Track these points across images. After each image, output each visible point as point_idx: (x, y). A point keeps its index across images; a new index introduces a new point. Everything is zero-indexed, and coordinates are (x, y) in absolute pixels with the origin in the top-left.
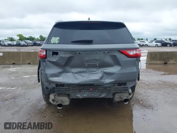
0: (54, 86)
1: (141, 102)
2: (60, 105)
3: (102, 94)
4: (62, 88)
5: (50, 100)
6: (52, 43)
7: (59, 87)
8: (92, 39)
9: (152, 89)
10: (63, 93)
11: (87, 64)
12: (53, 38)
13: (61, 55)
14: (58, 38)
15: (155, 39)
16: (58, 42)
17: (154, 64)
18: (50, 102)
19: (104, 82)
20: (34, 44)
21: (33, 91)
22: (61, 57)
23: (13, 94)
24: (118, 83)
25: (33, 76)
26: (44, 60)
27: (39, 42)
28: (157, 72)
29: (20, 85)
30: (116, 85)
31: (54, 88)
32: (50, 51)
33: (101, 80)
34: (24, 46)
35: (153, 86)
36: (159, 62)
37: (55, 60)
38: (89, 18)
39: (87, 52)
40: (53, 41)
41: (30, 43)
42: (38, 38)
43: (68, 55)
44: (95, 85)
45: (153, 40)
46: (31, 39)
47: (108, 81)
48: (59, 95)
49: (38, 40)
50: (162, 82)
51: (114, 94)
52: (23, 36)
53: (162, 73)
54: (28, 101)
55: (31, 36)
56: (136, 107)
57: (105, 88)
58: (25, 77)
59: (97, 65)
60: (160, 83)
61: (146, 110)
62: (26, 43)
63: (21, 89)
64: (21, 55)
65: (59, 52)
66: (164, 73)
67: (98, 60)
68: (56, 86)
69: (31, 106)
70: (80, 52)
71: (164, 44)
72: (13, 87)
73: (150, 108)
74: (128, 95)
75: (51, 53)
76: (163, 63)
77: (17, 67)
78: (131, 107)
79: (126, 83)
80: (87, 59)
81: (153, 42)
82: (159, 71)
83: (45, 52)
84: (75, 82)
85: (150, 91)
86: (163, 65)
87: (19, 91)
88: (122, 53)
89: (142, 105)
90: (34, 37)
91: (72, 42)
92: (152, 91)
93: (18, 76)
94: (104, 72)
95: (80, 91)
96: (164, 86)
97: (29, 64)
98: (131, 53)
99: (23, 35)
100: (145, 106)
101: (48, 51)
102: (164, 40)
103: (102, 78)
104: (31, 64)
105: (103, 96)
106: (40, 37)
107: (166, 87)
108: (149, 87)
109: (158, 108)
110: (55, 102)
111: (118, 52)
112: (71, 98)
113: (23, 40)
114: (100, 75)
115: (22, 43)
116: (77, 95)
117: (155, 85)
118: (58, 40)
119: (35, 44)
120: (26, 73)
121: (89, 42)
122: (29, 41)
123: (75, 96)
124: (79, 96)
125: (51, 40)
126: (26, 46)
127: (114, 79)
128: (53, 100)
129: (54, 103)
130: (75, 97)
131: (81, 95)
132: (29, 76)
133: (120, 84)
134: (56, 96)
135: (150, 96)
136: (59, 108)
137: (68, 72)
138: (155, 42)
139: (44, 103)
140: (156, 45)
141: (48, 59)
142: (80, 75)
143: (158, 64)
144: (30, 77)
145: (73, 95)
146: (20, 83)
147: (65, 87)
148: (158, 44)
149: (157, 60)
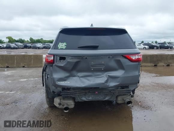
0: (60, 89)
1: (140, 104)
2: (66, 109)
3: (106, 97)
4: (68, 91)
5: (55, 104)
6: (59, 48)
7: (65, 91)
8: (98, 45)
9: (147, 90)
10: (69, 97)
11: (92, 68)
12: (60, 44)
13: (68, 60)
14: (65, 44)
15: (143, 42)
16: (66, 48)
17: (145, 66)
18: (54, 105)
19: (109, 85)
20: (24, 46)
21: (33, 94)
22: (68, 62)
23: (13, 98)
24: (121, 87)
25: (29, 79)
26: (51, 65)
27: (30, 45)
28: (150, 75)
29: (18, 89)
30: (119, 88)
31: (60, 92)
32: (57, 56)
33: (106, 84)
34: (14, 48)
35: (148, 88)
36: (149, 64)
37: (62, 65)
38: (92, 25)
39: (93, 57)
40: (60, 46)
41: (20, 46)
42: (28, 41)
43: (75, 60)
44: (100, 88)
45: (140, 43)
46: (21, 41)
47: (112, 84)
48: (64, 98)
49: (28, 42)
50: (155, 83)
51: (117, 97)
52: (12, 39)
53: (154, 75)
54: (29, 105)
55: (21, 38)
56: (136, 108)
57: (110, 91)
58: (22, 80)
59: (103, 69)
60: (154, 85)
61: (146, 110)
62: (17, 45)
63: (20, 93)
64: (15, 58)
65: (66, 57)
66: (156, 75)
67: (103, 64)
68: (63, 90)
69: (34, 110)
70: (86, 57)
71: (151, 47)
72: (11, 91)
73: (149, 109)
74: (131, 97)
75: (58, 58)
76: (154, 65)
77: (13, 70)
78: (131, 108)
79: (128, 86)
80: (93, 63)
81: (141, 45)
82: (150, 73)
83: (52, 57)
84: (81, 85)
85: (146, 92)
86: (153, 67)
87: (19, 95)
88: (126, 57)
89: (141, 106)
90: (24, 40)
91: (78, 47)
92: (148, 93)
93: (14, 80)
94: (108, 75)
95: (85, 94)
96: (157, 88)
97: (24, 67)
98: (134, 58)
99: (12, 37)
100: (144, 107)
101: (55, 57)
102: (151, 43)
103: (107, 81)
104: (26, 67)
105: (107, 99)
106: (30, 39)
107: (160, 88)
108: (144, 89)
109: (156, 108)
110: (61, 105)
111: (122, 56)
112: (76, 101)
113: (13, 43)
114: (106, 79)
115: (13, 45)
116: (82, 99)
117: (149, 86)
118: (65, 46)
119: (26, 47)
120: (22, 77)
121: (95, 48)
122: (20, 44)
123: (80, 99)
124: (84, 99)
125: (59, 46)
126: (16, 48)
127: (118, 82)
128: (60, 104)
129: (61, 107)
130: (80, 101)
131: (86, 98)
132: (25, 80)
133: (123, 87)
134: (62, 99)
135: (147, 98)
136: (65, 111)
137: (74, 76)
138: (143, 45)
139: (46, 106)
140: (144, 47)
141: (56, 64)
142: (86, 79)
143: (149, 66)
144: (27, 80)
145: (79, 99)
146: (18, 87)
147: (71, 90)
148: (146, 46)
149: (147, 63)
